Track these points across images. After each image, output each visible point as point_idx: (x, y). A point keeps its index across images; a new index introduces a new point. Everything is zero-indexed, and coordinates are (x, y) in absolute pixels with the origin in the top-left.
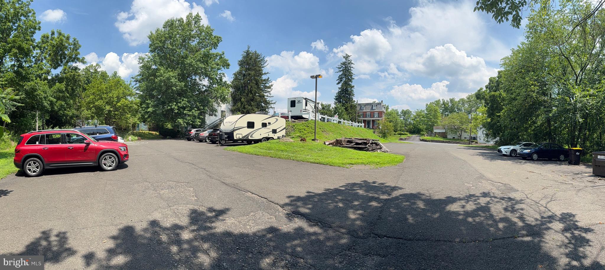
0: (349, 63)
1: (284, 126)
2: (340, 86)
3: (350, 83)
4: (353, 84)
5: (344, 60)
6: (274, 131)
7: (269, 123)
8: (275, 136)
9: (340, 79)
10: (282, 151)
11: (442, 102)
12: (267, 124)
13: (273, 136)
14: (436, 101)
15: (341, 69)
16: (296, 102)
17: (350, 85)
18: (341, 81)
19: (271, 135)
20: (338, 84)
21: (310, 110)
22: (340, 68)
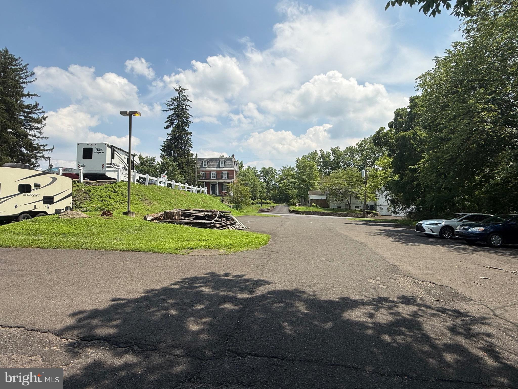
0: (184, 100)
1: (70, 191)
2: (170, 131)
3: (186, 128)
4: (189, 130)
5: (177, 95)
6: (48, 200)
7: (37, 186)
8: (51, 209)
9: (171, 121)
10: (64, 235)
11: (319, 154)
12: (33, 188)
13: (46, 210)
14: (311, 154)
15: (172, 107)
16: (94, 151)
17: (185, 130)
18: (173, 124)
19: (41, 207)
20: (167, 127)
21: (120, 165)
22: (171, 105)
